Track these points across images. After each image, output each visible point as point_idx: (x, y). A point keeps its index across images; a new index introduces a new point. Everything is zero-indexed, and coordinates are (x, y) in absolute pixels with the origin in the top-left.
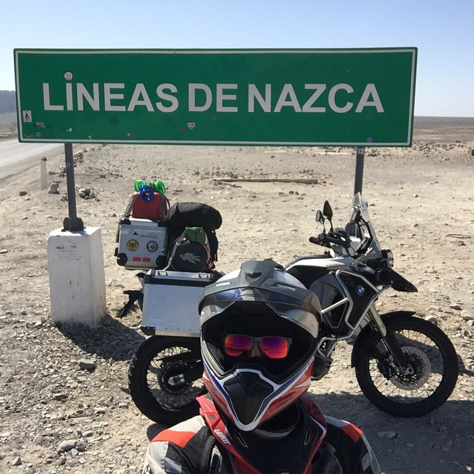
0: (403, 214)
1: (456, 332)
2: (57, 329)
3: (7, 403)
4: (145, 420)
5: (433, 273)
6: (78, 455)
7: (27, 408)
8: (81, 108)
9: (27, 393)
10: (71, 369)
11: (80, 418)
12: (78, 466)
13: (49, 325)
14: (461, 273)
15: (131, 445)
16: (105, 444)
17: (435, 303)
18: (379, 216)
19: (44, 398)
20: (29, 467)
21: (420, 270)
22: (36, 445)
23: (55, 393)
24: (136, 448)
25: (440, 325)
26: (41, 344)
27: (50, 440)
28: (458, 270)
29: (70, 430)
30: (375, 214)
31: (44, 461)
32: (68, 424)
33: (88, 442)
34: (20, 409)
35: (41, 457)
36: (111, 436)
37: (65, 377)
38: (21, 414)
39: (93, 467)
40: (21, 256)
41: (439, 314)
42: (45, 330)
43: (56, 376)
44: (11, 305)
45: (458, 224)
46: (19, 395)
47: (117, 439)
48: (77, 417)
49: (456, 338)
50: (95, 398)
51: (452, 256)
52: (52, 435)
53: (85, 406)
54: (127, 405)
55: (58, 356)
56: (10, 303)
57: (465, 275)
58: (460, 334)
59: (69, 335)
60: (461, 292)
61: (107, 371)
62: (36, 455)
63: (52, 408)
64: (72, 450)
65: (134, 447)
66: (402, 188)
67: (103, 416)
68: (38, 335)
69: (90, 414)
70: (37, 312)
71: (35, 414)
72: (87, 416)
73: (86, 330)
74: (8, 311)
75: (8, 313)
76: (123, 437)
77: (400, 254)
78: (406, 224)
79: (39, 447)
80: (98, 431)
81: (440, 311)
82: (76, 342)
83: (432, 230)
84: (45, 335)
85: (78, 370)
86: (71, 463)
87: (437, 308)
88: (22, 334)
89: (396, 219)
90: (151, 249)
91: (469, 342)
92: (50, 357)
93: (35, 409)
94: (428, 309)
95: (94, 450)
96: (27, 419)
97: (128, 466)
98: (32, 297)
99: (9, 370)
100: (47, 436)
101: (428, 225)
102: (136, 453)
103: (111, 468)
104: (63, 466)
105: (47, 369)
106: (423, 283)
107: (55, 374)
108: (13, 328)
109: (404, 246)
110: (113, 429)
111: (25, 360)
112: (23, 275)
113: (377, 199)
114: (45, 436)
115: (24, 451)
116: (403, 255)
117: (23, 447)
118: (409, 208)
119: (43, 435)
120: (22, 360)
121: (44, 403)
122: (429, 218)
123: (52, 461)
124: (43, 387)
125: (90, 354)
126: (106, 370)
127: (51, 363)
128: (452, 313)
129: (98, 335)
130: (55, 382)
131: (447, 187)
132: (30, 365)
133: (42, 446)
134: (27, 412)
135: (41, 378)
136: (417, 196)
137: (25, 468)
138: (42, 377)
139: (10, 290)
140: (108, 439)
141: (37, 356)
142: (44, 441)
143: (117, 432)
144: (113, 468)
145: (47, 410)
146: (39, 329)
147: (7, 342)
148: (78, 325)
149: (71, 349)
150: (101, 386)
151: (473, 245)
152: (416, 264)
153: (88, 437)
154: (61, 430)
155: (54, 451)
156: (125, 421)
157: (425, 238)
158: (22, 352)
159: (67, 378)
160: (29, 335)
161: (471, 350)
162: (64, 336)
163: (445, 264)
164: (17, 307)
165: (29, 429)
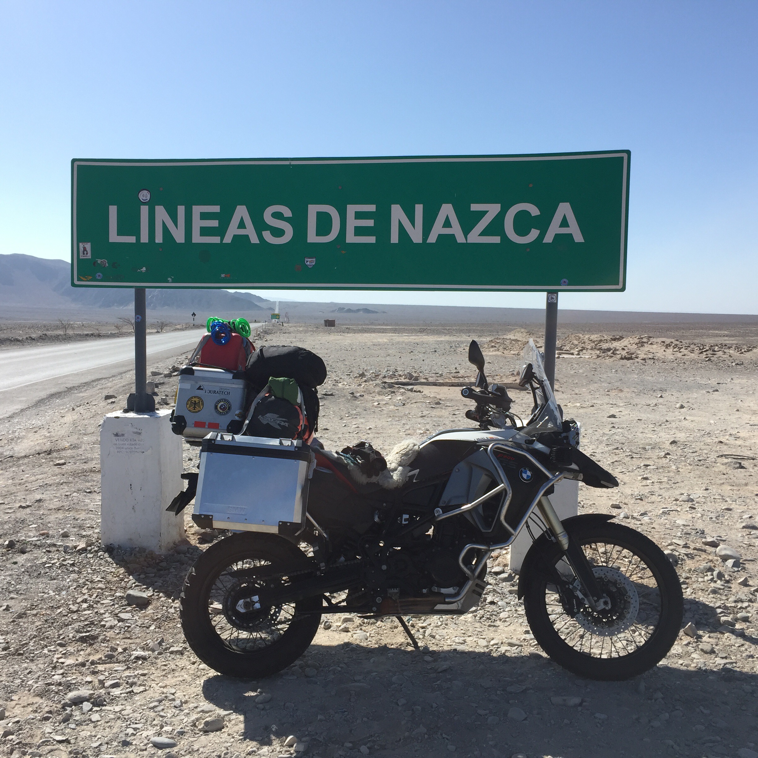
0: (655, 429)
1: (705, 574)
2: (106, 555)
3: (7, 643)
4: (204, 670)
5: (688, 501)
6: (91, 710)
7: (34, 650)
8: (159, 239)
9: (40, 632)
10: (113, 605)
11: (107, 665)
12: (88, 725)
13: (96, 549)
14: (731, 502)
15: (174, 700)
16: (137, 698)
17: (681, 537)
18: (619, 430)
19: (64, 638)
20: (14, 723)
21: (667, 497)
22: (34, 696)
23: (81, 632)
24: (180, 704)
25: (682, 564)
26: (79, 572)
27: (56, 690)
28: (727, 499)
29: (89, 679)
30: (614, 427)
31: (38, 716)
32: (88, 672)
33: (111, 694)
34: (24, 651)
35: (35, 711)
36: (147, 688)
37: (102, 614)
38: (24, 658)
39: (110, 727)
40: (83, 468)
41: (683, 551)
42: (89, 556)
43: (90, 612)
44: (49, 525)
45: (739, 442)
46: (29, 634)
47: (155, 692)
48: (104, 663)
49: (704, 581)
50: (138, 641)
51: (722, 482)
52: (60, 684)
53: (120, 650)
54: (182, 650)
55: (99, 588)
56: (49, 523)
57: (737, 506)
58: (710, 577)
59: (120, 562)
60: (726, 526)
61: (165, 608)
62: (30, 709)
63: (72, 651)
64: (85, 703)
65: (178, 702)
66: (661, 397)
67: (143, 663)
68: (78, 562)
69: (124, 659)
70: (84, 533)
71: (43, 658)
72: (119, 663)
73: (148, 556)
74: (42, 532)
75: (43, 534)
76: (165, 690)
77: (640, 478)
78: (658, 440)
79: (37, 700)
80: (129, 681)
81: (686, 546)
82: (130, 572)
83: (697, 449)
84: (89, 563)
85: (122, 606)
86: (77, 721)
87: (681, 543)
88: (54, 559)
89: (645, 435)
90: (221, 411)
91: (722, 587)
92: (87, 588)
93: (46, 651)
94: (667, 544)
95: (117, 705)
96: (31, 664)
97: (162, 727)
98: (82, 515)
99: (24, 604)
100: (53, 685)
101: (692, 442)
102: (178, 712)
103: (135, 729)
104: (66, 724)
105: (78, 603)
106: (669, 514)
107: (89, 610)
108: (45, 552)
109: (648, 467)
110: (153, 680)
111: (51, 592)
112: (78, 491)
113: (620, 409)
114: (49, 685)
115: (13, 703)
116: (646, 479)
117: (13, 698)
118: (667, 421)
119: (47, 684)
120: (46, 591)
121: (61, 645)
122: (695, 434)
123: (50, 717)
124: (67, 625)
125: (145, 587)
126: (164, 606)
127: (86, 596)
128: (705, 551)
129: (164, 564)
130: (86, 620)
131: (730, 396)
132: (56, 598)
133: (42, 698)
134: (32, 655)
135: (66, 614)
136: (682, 407)
137: (7, 724)
138: (69, 613)
139: (54, 507)
140: (143, 692)
141: (69, 587)
142: (46, 691)
143: (157, 684)
144: (139, 729)
145: (62, 654)
146: (80, 554)
147: (30, 570)
148: (137, 549)
149: (120, 580)
150: (150, 626)
151: (756, 468)
152: (663, 491)
153: (113, 688)
154: (77, 678)
155: (57, 704)
156: (173, 670)
157: (683, 459)
158: (49, 582)
159: (104, 616)
160: (64, 560)
161: (724, 598)
162: (115, 564)
163: (709, 491)
164: (57, 527)
165: (29, 676)
